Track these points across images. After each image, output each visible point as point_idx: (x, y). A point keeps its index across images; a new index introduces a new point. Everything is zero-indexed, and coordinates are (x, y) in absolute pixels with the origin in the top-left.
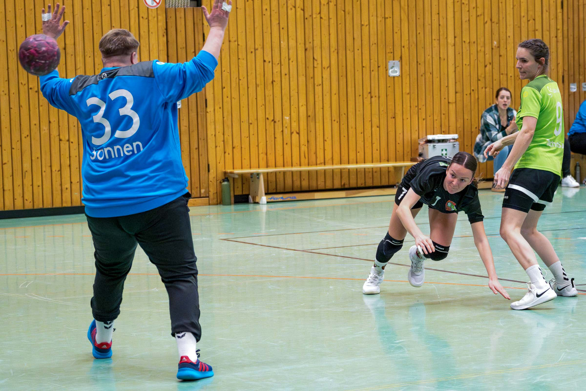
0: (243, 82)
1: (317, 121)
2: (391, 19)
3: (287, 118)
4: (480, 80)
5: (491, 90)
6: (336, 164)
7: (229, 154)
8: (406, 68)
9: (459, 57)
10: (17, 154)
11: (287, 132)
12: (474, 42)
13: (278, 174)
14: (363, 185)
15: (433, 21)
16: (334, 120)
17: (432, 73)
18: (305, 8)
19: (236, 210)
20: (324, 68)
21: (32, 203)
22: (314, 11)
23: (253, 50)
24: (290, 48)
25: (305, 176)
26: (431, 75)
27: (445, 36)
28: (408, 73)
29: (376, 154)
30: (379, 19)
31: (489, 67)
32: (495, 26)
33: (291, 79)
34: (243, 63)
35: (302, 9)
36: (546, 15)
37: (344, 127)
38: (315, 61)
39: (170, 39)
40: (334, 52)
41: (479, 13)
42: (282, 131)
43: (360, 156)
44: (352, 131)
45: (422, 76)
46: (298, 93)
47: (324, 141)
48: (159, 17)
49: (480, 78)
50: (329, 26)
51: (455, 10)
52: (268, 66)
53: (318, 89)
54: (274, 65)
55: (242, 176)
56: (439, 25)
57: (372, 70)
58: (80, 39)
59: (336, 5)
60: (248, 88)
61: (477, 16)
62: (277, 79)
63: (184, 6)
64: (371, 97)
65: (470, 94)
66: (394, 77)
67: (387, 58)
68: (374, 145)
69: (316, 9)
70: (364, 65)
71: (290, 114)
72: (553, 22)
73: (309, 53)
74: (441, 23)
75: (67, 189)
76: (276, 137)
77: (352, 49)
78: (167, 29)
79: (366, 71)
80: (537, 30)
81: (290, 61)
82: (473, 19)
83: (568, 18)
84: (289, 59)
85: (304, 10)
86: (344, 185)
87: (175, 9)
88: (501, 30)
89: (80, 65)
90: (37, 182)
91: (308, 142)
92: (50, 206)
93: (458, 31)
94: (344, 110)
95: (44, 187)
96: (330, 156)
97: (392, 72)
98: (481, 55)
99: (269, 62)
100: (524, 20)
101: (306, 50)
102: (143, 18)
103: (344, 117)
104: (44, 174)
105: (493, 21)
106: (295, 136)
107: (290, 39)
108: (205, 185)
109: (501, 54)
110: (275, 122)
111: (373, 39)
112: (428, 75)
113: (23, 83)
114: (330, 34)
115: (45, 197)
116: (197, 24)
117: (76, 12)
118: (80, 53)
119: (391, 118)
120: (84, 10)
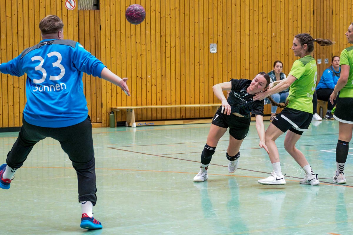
0: (123, 55)
1: (167, 78)
2: (212, 19)
3: (149, 76)
4: (264, 56)
5: (271, 62)
6: (178, 104)
7: (114, 97)
8: (220, 48)
9: (252, 42)
11: (149, 85)
12: (261, 34)
13: (143, 109)
14: (194, 117)
15: (237, 21)
16: (177, 78)
17: (236, 52)
18: (161, 12)
19: (118, 131)
20: (172, 47)
22: (166, 14)
23: (130, 36)
24: (152, 34)
25: (159, 111)
26: (235, 52)
27: (244, 30)
28: (222, 51)
29: (202, 99)
30: (205, 19)
31: (270, 48)
32: (274, 24)
33: (152, 53)
34: (123, 43)
35: (159, 12)
36: (304, 18)
37: (183, 83)
38: (166, 43)
39: (80, 29)
40: (178, 38)
41: (264, 17)
42: (146, 84)
43: (192, 100)
44: (187, 85)
45: (230, 53)
46: (156, 62)
47: (171, 90)
48: (75, 16)
49: (264, 55)
50: (175, 22)
51: (250, 15)
52: (138, 45)
53: (168, 60)
54: (142, 45)
55: (122, 110)
56: (241, 23)
57: (200, 49)
58: (27, 27)
59: (180, 10)
60: (126, 58)
61: (263, 18)
62: (144, 53)
63: (89, 9)
64: (199, 65)
65: (258, 64)
66: (213, 53)
67: (209, 42)
68: (201, 94)
69: (168, 12)
70: (195, 46)
71: (151, 74)
72: (308, 22)
73: (163, 38)
74: (241, 22)
75: (17, 116)
76: (142, 87)
77: (188, 36)
78: (78, 23)
79: (197, 49)
80: (298, 27)
81: (152, 43)
82: (261, 20)
83: (317, 20)
84: (151, 42)
85: (160, 13)
86: (182, 116)
87: (84, 11)
88: (277, 27)
89: (26, 43)
91: (161, 91)
92: (7, 126)
93: (252, 27)
94: (183, 72)
95: (4, 115)
96: (175, 99)
97: (212, 50)
98: (265, 41)
99: (139, 43)
100: (291, 21)
101: (161, 36)
102: (64, 15)
103: (183, 77)
104: (4, 107)
105: (272, 21)
106: (154, 87)
107: (152, 29)
108: (100, 116)
109: (277, 41)
110: (142, 79)
111: (201, 31)
112: (233, 52)
114: (175, 27)
115: (4, 121)
116: (97, 20)
117: (25, 12)
118: (27, 36)
119: (211, 77)
120: (30, 11)
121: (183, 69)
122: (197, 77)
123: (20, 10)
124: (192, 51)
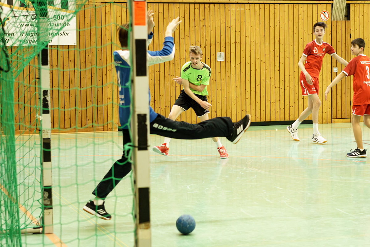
10: (253, 93)
21: (260, 118)
39: (332, 37)
58: (287, 36)
63: (341, 20)
75: (278, 112)
78: (331, 32)
87: (336, 21)
89: (287, 49)
90: (263, 108)
92: (269, 121)
95: (266, 110)
104: (266, 104)
108: (349, 112)
113: (258, 58)
115: (266, 116)
116: (347, 29)
117: (285, 23)
118: (287, 44)
120: (290, 22)
123: (282, 21)
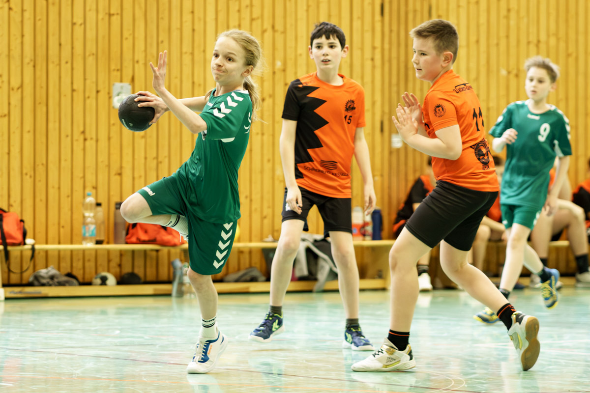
2: (119, 17)
15: (183, 23)
16: (26, 174)
20: (13, 89)
27: (202, 49)
30: (100, 16)
37: (41, 186)
40: (28, 63)
41: (254, 16)
43: (65, 233)
44: (53, 192)
47: (10, 206)
50: (22, 22)
51: (219, 9)
53: (2, 123)
56: (193, 30)
57: (87, 95)
61: (252, 20)
64: (85, 140)
67: (112, 78)
70: (75, 87)
74: (196, 27)
77: (57, 62)
79: (78, 97)
82: (246, 24)
88: (288, 45)
94: (41, 158)
103: (41, 170)
105: (277, 27)
111: (91, 47)
119: (116, 174)
121: (41, 148)
122: (78, 173)
124: (66, 102)
